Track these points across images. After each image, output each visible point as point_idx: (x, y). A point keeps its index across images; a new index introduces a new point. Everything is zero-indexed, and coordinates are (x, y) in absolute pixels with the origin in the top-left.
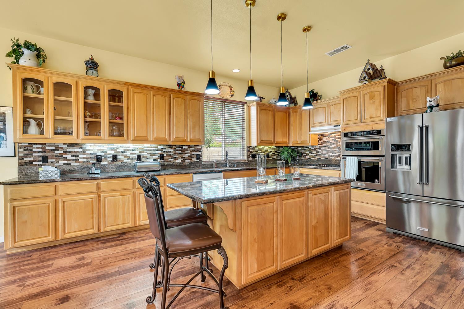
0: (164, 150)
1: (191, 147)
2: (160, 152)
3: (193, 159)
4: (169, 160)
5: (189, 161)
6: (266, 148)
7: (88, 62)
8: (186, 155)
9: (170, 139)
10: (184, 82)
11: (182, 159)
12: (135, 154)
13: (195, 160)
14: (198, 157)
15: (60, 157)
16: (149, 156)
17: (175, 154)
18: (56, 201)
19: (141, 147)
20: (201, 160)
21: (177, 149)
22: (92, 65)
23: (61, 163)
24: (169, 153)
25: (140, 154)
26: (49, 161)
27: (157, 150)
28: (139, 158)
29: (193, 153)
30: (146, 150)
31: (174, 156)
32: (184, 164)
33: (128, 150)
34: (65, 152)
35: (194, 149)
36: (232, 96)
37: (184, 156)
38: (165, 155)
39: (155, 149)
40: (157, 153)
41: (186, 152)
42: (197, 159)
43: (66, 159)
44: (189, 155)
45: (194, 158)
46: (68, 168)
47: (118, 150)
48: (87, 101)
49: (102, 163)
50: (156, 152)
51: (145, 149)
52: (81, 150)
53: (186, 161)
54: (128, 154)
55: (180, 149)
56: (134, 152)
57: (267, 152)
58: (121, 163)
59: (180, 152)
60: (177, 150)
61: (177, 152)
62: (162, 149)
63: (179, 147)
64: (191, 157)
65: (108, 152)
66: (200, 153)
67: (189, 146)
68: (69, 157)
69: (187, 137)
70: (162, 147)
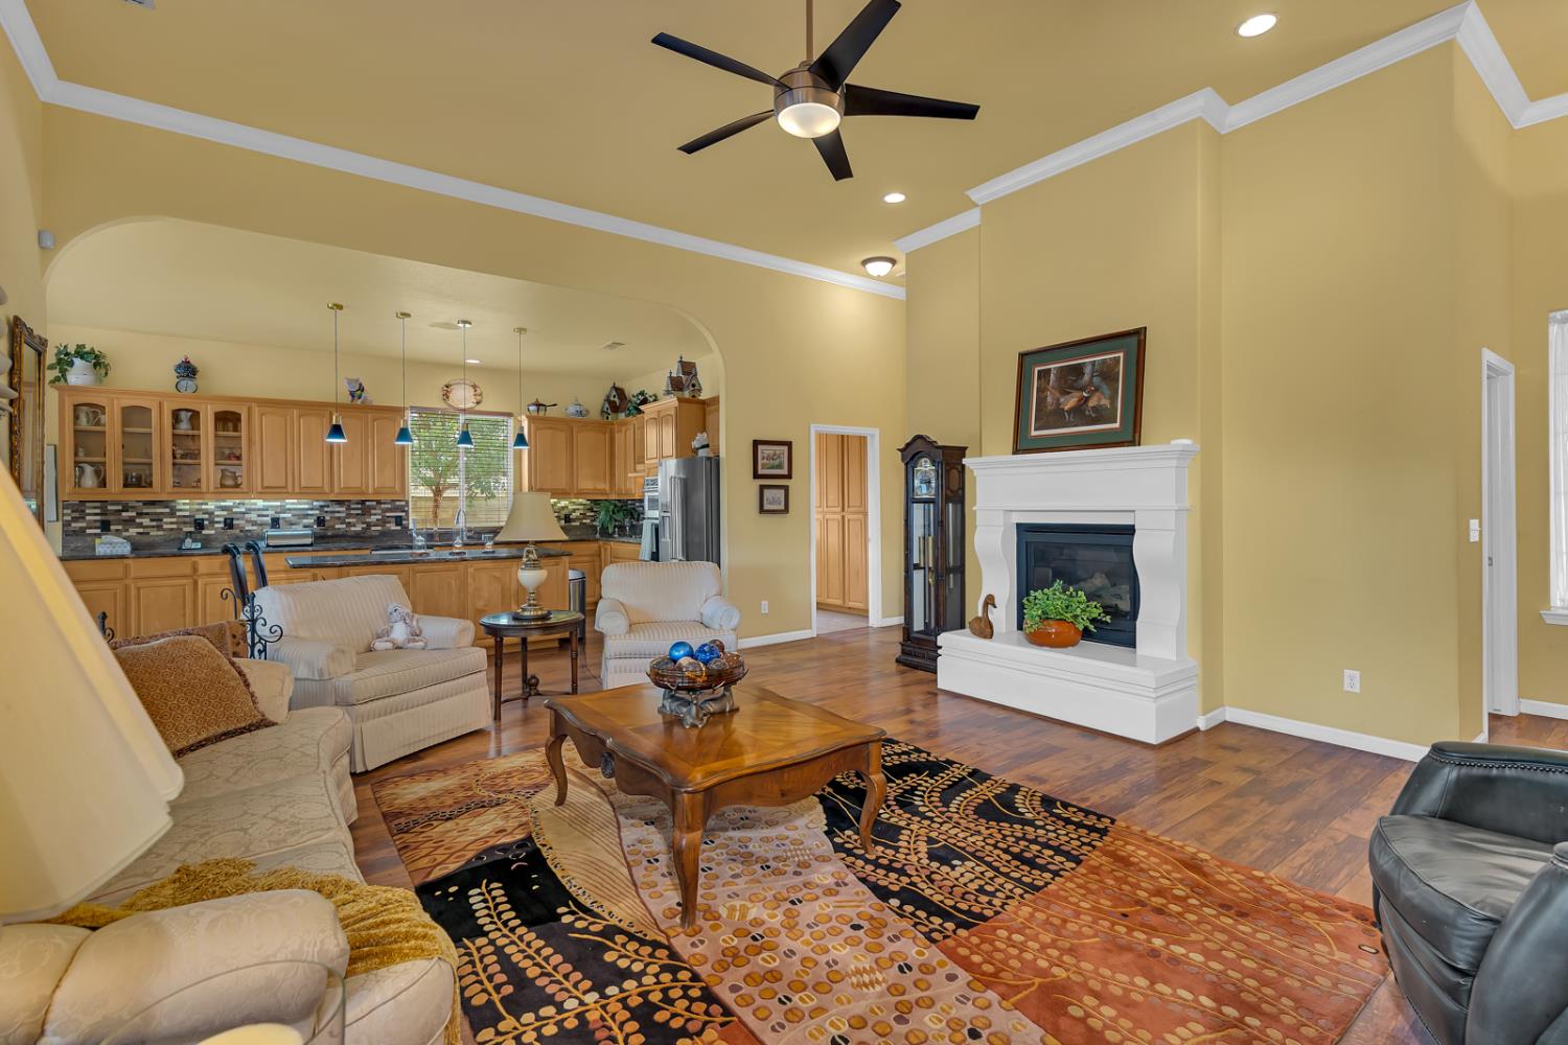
0: (326, 509)
1: (384, 503)
2: (318, 512)
3: (388, 525)
4: (337, 526)
5: (379, 528)
6: (563, 503)
7: (179, 366)
8: (374, 518)
9: (332, 491)
10: (362, 389)
11: (365, 526)
12: (267, 516)
13: (393, 527)
14: (399, 521)
15: (130, 522)
16: (294, 519)
17: (349, 516)
18: (127, 587)
19: (278, 503)
20: (406, 528)
21: (352, 506)
22: (188, 370)
23: (133, 531)
24: (337, 515)
25: (277, 516)
26: (112, 527)
27: (312, 509)
28: (275, 523)
29: (388, 514)
30: (290, 509)
31: (347, 520)
32: (368, 533)
33: (254, 510)
34: (140, 515)
35: (389, 506)
36: (478, 403)
37: (368, 520)
38: (328, 518)
39: (307, 506)
40: (312, 515)
41: (373, 512)
42: (397, 525)
43: (140, 525)
44: (380, 517)
45: (390, 522)
46: (144, 539)
47: (234, 510)
48: (177, 432)
49: (204, 532)
50: (310, 512)
51: (288, 506)
52: (168, 510)
53: (373, 528)
54: (253, 516)
55: (360, 506)
56: (265, 513)
57: (566, 512)
58: (241, 531)
59: (360, 512)
60: (354, 509)
61: (352, 512)
62: (322, 506)
63: (358, 503)
64: (383, 522)
65: (216, 513)
66: (403, 514)
67: (379, 502)
68: (146, 521)
69: (367, 486)
70: (322, 504)
